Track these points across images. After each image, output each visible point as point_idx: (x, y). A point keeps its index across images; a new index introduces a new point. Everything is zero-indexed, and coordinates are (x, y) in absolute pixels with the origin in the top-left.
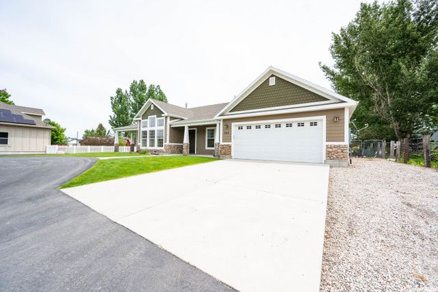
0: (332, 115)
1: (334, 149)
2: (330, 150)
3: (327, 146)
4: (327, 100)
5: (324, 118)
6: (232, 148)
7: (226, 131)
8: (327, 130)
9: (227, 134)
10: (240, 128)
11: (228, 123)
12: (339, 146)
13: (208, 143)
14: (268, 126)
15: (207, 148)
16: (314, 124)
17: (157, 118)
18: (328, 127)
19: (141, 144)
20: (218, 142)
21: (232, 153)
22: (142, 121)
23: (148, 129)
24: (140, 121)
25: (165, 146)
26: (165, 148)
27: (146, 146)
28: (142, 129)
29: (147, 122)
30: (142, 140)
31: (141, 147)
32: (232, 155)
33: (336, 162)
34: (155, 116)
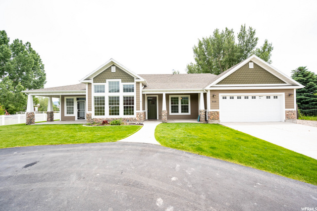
0: (288, 93)
1: (290, 113)
2: (288, 114)
3: (286, 111)
4: (285, 83)
5: (283, 94)
6: (220, 114)
7: (214, 100)
8: (285, 102)
9: (215, 102)
10: (225, 98)
11: (215, 93)
12: (292, 111)
13: (172, 109)
14: (246, 98)
15: (171, 114)
16: (276, 97)
17: (122, 82)
18: (285, 100)
19: (93, 112)
20: (204, 109)
21: (220, 118)
22: (93, 84)
23: (107, 95)
24: (89, 84)
25: (138, 114)
26: (137, 116)
27: (104, 114)
28: (94, 94)
29: (104, 86)
30: (95, 108)
31: (93, 116)
32: (220, 119)
33: (291, 120)
34: (120, 80)
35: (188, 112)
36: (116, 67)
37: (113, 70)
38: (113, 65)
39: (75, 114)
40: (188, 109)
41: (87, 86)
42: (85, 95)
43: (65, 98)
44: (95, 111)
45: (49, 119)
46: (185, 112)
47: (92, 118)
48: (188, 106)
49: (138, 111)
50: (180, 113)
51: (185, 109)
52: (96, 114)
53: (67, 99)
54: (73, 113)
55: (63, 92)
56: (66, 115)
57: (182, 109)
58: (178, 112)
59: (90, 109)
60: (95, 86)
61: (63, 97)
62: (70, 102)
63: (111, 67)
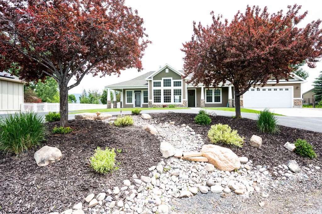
0: (296, 86)
1: (297, 101)
2: (296, 101)
3: (294, 100)
4: (294, 79)
5: (292, 87)
6: (243, 102)
8: (294, 93)
12: (299, 100)
13: (207, 99)
14: (264, 90)
15: (206, 103)
16: (287, 89)
17: (173, 79)
18: (294, 91)
19: (153, 100)
20: (232, 98)
21: (244, 104)
22: (153, 81)
23: (162, 88)
24: (150, 81)
25: (184, 101)
26: (183, 103)
27: (160, 102)
28: (154, 88)
29: (160, 82)
30: (154, 97)
31: (153, 103)
32: (244, 106)
33: (298, 106)
34: (171, 78)
35: (220, 101)
36: (169, 69)
37: (167, 71)
38: (167, 68)
39: (133, 103)
40: (220, 99)
41: (149, 82)
42: (147, 89)
43: (126, 91)
44: (154, 100)
45: (115, 107)
46: (217, 101)
47: (153, 104)
48: (220, 97)
49: (184, 100)
50: (213, 102)
51: (217, 99)
52: (154, 102)
53: (127, 92)
54: (131, 102)
55: (124, 87)
56: (126, 103)
57: (215, 99)
58: (211, 101)
59: (151, 98)
60: (154, 83)
61: (124, 90)
62: (130, 94)
63: (165, 69)
